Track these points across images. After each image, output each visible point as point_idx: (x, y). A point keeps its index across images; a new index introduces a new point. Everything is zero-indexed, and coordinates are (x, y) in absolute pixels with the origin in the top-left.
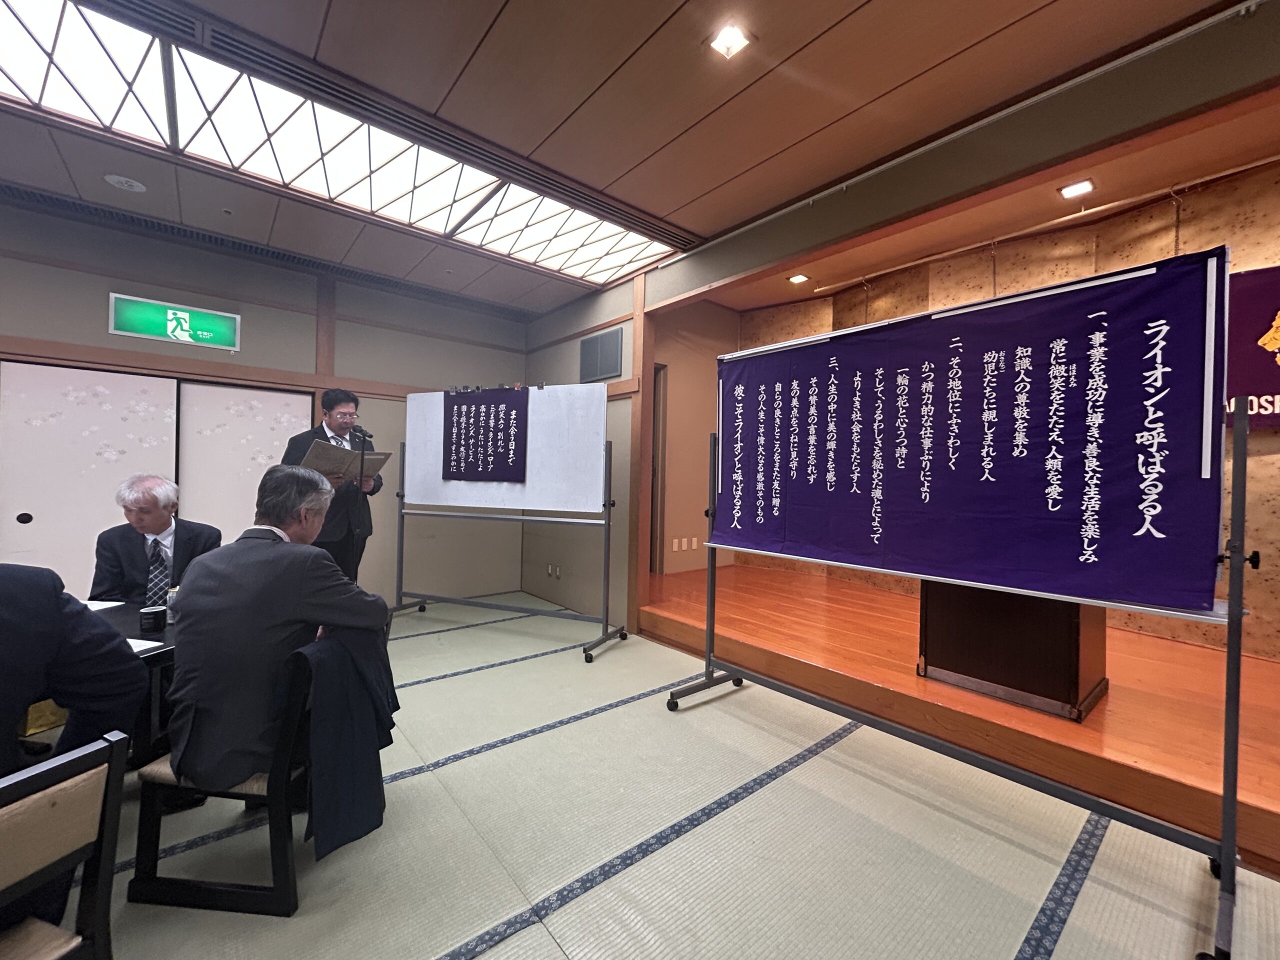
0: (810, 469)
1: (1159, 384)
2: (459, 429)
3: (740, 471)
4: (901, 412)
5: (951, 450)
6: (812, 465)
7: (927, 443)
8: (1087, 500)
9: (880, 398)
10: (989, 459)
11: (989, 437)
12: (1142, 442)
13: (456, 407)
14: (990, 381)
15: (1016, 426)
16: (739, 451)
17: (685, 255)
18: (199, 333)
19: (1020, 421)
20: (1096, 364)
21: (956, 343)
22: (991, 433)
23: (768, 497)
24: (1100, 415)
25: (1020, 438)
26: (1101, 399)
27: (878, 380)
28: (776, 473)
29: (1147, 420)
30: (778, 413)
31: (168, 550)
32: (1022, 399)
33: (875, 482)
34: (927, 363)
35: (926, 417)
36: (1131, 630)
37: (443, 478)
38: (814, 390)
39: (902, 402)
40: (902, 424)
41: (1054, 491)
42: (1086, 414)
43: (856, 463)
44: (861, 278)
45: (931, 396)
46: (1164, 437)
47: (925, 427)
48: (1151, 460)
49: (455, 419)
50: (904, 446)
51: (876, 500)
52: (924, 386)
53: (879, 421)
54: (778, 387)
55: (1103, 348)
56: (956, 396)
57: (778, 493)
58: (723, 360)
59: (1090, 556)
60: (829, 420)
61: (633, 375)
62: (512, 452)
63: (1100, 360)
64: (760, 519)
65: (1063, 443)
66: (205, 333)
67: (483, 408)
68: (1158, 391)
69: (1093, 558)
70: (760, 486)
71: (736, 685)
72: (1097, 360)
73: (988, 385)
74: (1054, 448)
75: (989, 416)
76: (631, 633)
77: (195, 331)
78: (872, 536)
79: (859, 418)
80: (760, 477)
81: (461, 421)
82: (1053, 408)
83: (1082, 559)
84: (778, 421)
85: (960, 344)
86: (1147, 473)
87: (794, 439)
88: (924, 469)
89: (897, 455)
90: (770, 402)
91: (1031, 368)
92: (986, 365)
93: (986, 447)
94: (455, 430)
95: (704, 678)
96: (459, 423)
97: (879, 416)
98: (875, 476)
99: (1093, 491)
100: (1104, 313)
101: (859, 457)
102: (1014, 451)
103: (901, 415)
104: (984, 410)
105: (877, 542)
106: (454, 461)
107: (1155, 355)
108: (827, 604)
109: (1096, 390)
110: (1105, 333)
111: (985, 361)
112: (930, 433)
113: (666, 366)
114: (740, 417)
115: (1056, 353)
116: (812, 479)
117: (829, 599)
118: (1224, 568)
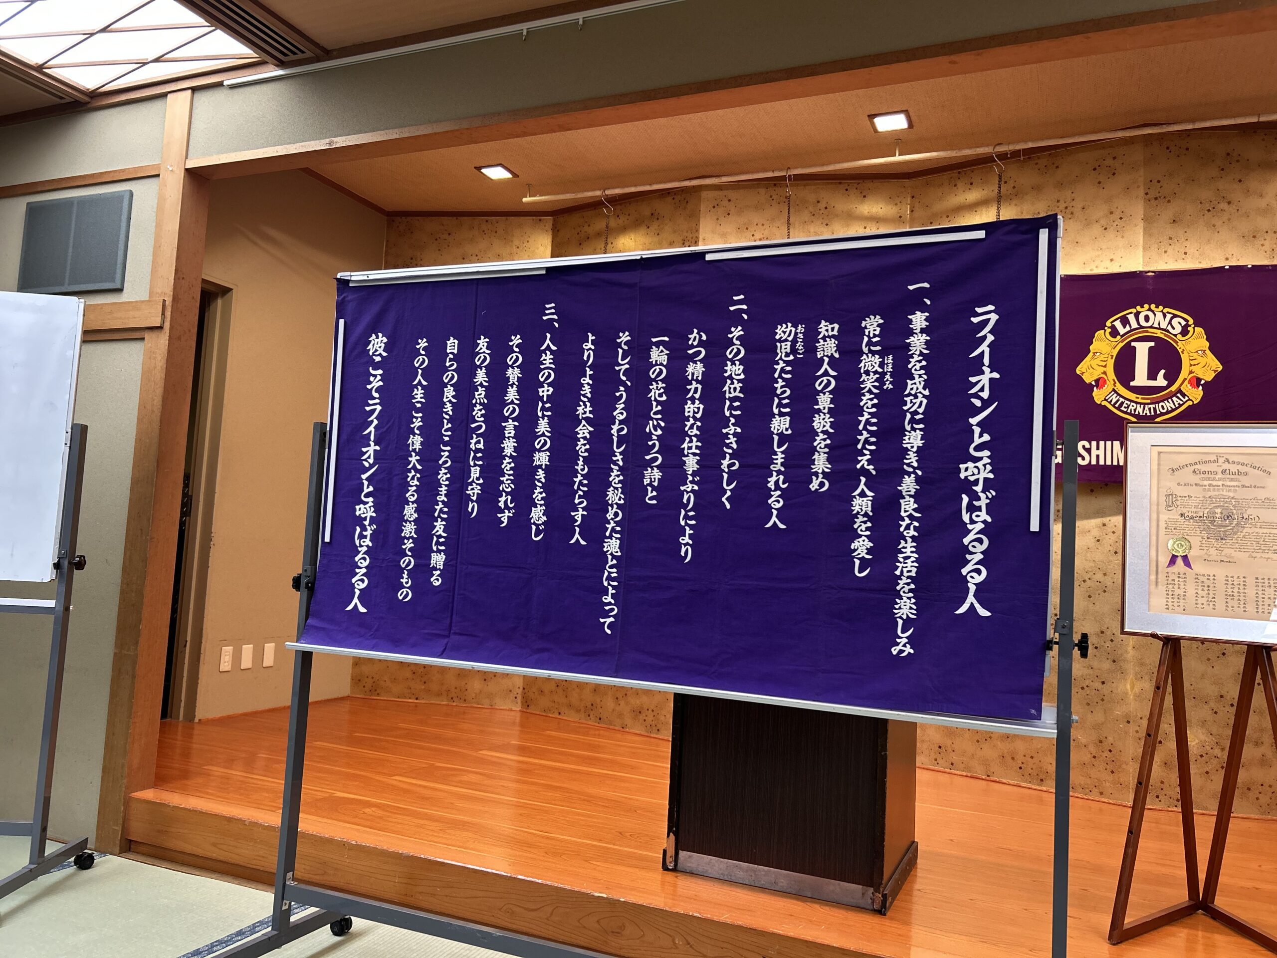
0: (502, 499)
1: (985, 395)
3: (371, 499)
4: (655, 409)
5: (725, 476)
6: (507, 494)
7: (691, 464)
8: (902, 560)
9: (623, 384)
10: (778, 493)
11: (779, 458)
12: (966, 477)
14: (783, 370)
15: (815, 444)
16: (371, 461)
17: (280, 72)
19: (822, 436)
20: (916, 358)
21: (739, 304)
22: (782, 452)
23: (422, 550)
24: (919, 434)
25: (821, 463)
26: (921, 410)
27: (620, 351)
28: (441, 505)
29: (973, 446)
30: (449, 393)
32: (824, 401)
33: (610, 527)
34: (695, 331)
35: (692, 421)
36: (942, 769)
38: (515, 357)
39: (656, 391)
40: (654, 429)
41: (861, 546)
42: (902, 432)
43: (581, 493)
45: (700, 387)
46: (990, 472)
47: (690, 437)
48: (976, 503)
50: (657, 467)
51: (610, 557)
52: (691, 368)
53: (621, 422)
54: (452, 345)
55: (924, 335)
56: (735, 389)
57: (441, 544)
58: (348, 281)
59: (904, 646)
60: (540, 414)
61: (151, 293)
63: (921, 354)
64: (405, 594)
65: (874, 473)
68: (986, 404)
69: (909, 650)
70: (409, 529)
71: (336, 934)
72: (918, 353)
73: (780, 376)
74: (863, 479)
75: (780, 424)
76: (104, 852)
78: (602, 620)
79: (588, 415)
80: (410, 511)
82: (863, 419)
83: (895, 650)
84: (449, 408)
85: (745, 307)
86: (972, 522)
87: (476, 443)
88: (685, 506)
89: (646, 481)
90: (435, 373)
91: (837, 355)
92: (778, 344)
93: (775, 474)
95: (270, 929)
97: (620, 413)
98: (610, 515)
99: (908, 548)
100: (926, 285)
101: (585, 482)
102: (811, 482)
103: (655, 413)
104: (773, 415)
105: (609, 632)
107: (982, 354)
108: (521, 758)
109: (916, 397)
110: (927, 314)
111: (777, 337)
112: (697, 447)
113: (231, 290)
114: (376, 395)
115: (869, 336)
116: (505, 517)
117: (522, 750)
118: (1052, 657)
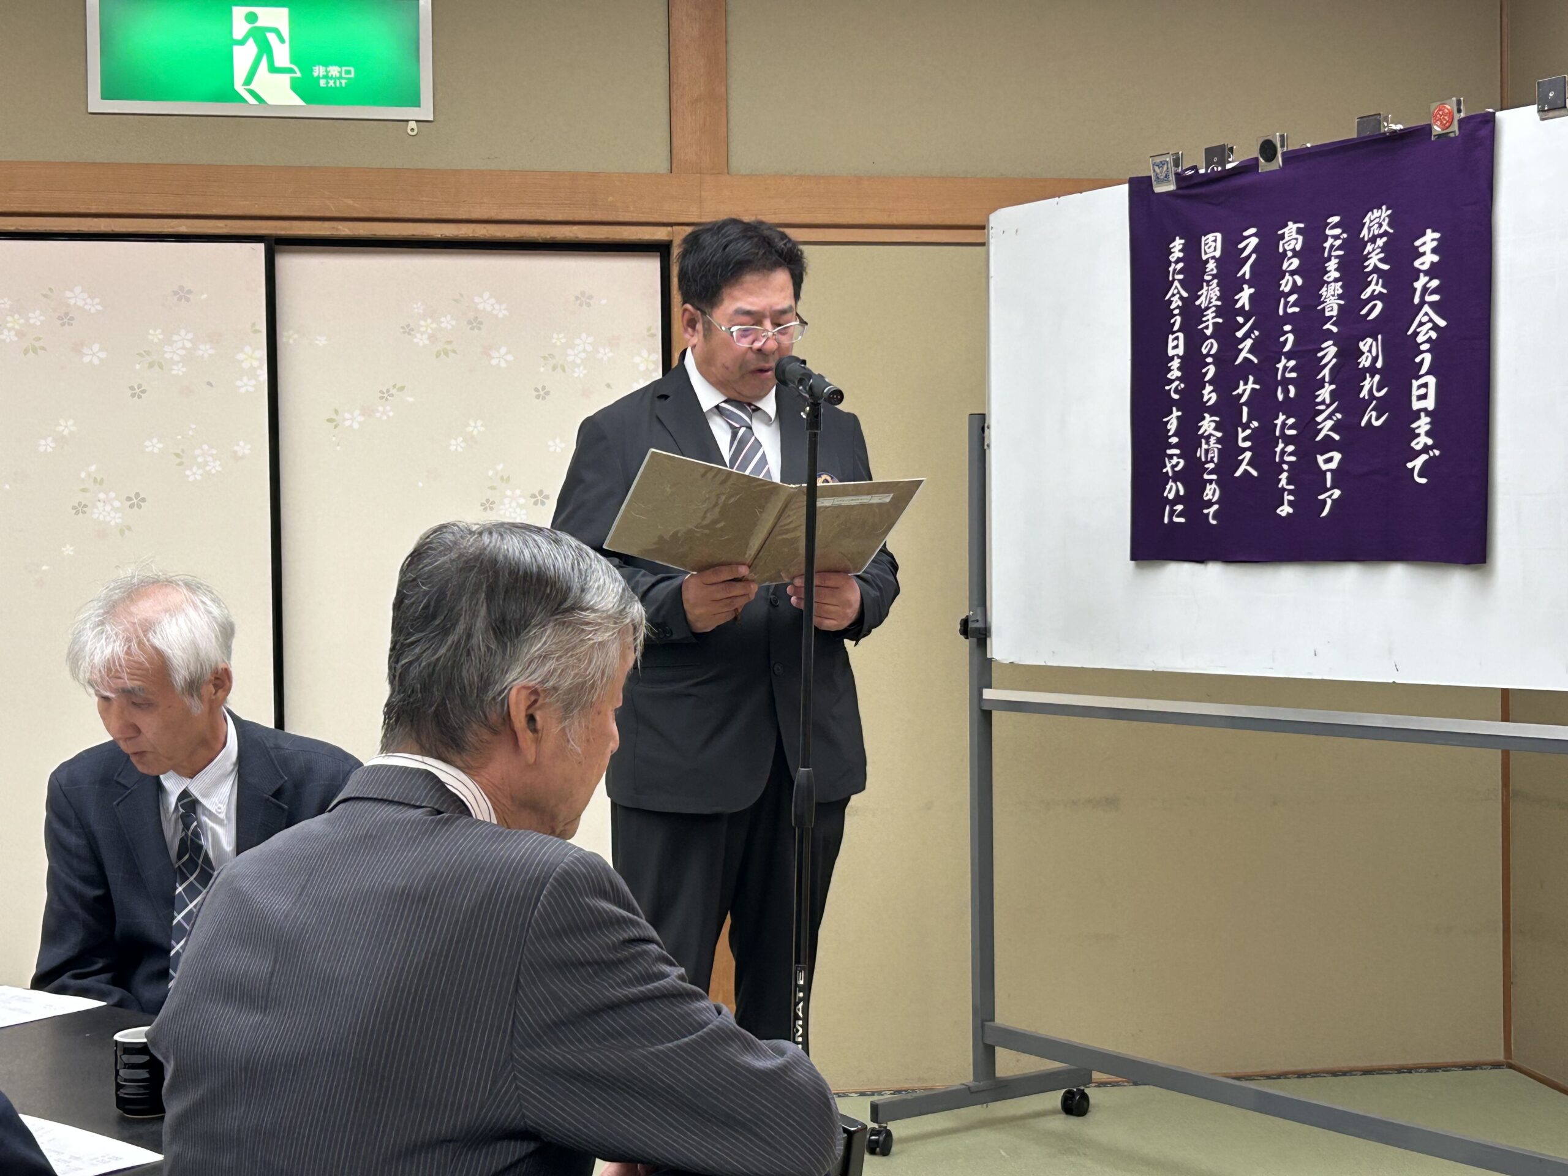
2: (1195, 339)
13: (1178, 244)
18: (319, 71)
31: (220, 830)
37: (1134, 557)
49: (1176, 296)
62: (1423, 424)
66: (334, 71)
67: (1292, 237)
77: (307, 70)
81: (1202, 302)
94: (1176, 346)
96: (1192, 313)
106: (1177, 477)
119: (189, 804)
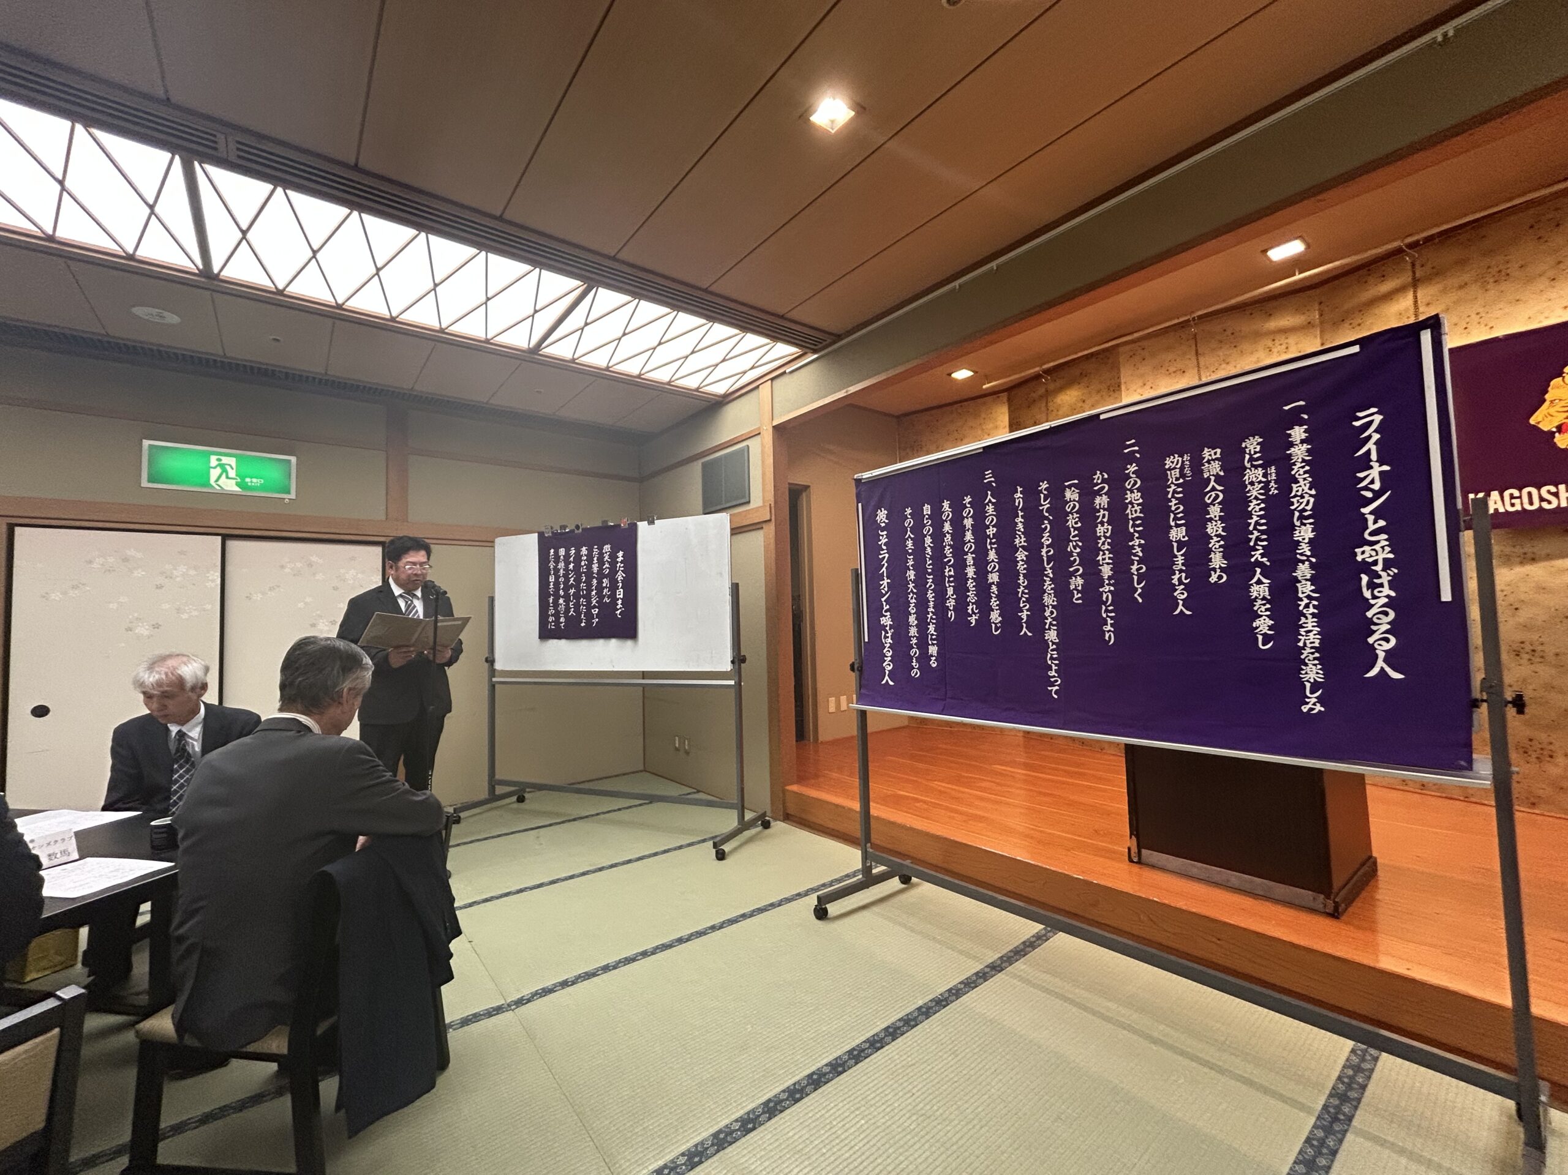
0: (970, 608)
1: (1377, 486)
2: (557, 577)
3: (888, 614)
4: (1073, 534)
5: (1136, 578)
6: (973, 604)
7: (1106, 571)
8: (1304, 634)
9: (1047, 518)
10: (1182, 587)
11: (1180, 560)
12: (1363, 559)
13: (552, 551)
14: (1175, 492)
15: (1210, 546)
16: (886, 589)
17: (816, 356)
18: (248, 480)
19: (1215, 539)
20: (1299, 465)
21: (1132, 447)
22: (1182, 555)
23: (923, 644)
24: (1309, 528)
25: (1217, 560)
26: (1309, 507)
27: (1042, 496)
28: (931, 614)
29: (1368, 531)
30: (928, 540)
31: (195, 743)
32: (1215, 511)
33: (1048, 622)
34: (1098, 472)
35: (1103, 539)
37: (540, 637)
38: (969, 511)
39: (1072, 521)
40: (1074, 548)
41: (1263, 625)
42: (1293, 528)
43: (1024, 599)
44: (1037, 369)
45: (1106, 513)
46: (1389, 552)
47: (1103, 551)
48: (1376, 581)
49: (552, 565)
50: (1080, 576)
51: (1050, 644)
52: (1098, 500)
53: (1048, 546)
54: (927, 509)
55: (1305, 445)
56: (1136, 511)
57: (934, 640)
58: (860, 480)
59: (1314, 704)
60: (989, 547)
61: (764, 502)
62: (620, 602)
63: (1303, 461)
64: (915, 673)
65: (1268, 564)
66: (254, 480)
67: (584, 551)
68: (1377, 495)
69: (1319, 708)
70: (913, 631)
71: (903, 883)
72: (1300, 460)
73: (1173, 497)
74: (1258, 570)
75: (1178, 534)
76: (775, 819)
77: (243, 478)
78: (1050, 688)
79: (1023, 544)
80: (912, 619)
81: (559, 567)
82: (1252, 521)
83: (1305, 709)
84: (929, 550)
85: (1136, 448)
86: (1374, 597)
87: (949, 572)
88: (1105, 603)
89: (1072, 587)
90: (918, 528)
91: (1222, 473)
92: (1169, 472)
93: (1177, 572)
94: (552, 579)
95: (861, 876)
96: (557, 570)
97: (1046, 540)
98: (1047, 614)
99: (1310, 623)
100: (1302, 403)
101: (1026, 591)
102: (1211, 576)
103: (1074, 537)
104: (1171, 527)
105: (1056, 697)
106: (552, 615)
107: (1369, 452)
108: (1024, 772)
109: (1302, 497)
110: (1306, 427)
111: (1167, 467)
112: (1109, 558)
113: (809, 487)
114: (884, 547)
115: (1250, 454)
116: (973, 620)
117: (1026, 766)
118: (1482, 714)
119: (181, 735)
